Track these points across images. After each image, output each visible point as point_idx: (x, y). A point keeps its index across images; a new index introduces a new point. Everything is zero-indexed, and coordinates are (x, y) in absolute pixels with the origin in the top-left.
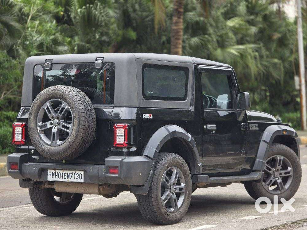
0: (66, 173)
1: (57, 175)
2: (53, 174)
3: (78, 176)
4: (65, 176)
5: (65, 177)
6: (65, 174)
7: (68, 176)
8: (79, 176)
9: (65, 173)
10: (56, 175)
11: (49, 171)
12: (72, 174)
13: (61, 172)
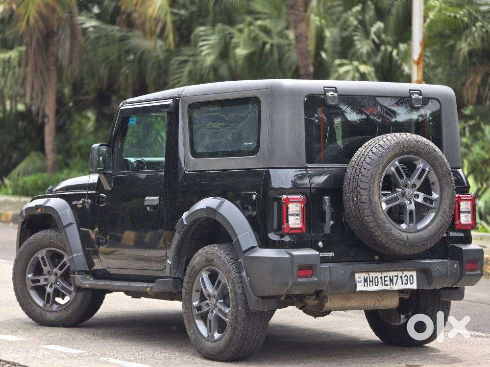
0: (387, 277)
1: (372, 281)
2: (365, 280)
3: (407, 280)
4: (385, 281)
5: (386, 283)
6: (386, 279)
7: (391, 281)
8: (409, 280)
9: (385, 277)
10: (370, 281)
11: (357, 275)
12: (397, 276)
13: (379, 275)
